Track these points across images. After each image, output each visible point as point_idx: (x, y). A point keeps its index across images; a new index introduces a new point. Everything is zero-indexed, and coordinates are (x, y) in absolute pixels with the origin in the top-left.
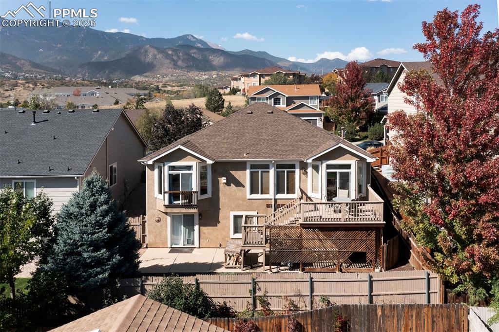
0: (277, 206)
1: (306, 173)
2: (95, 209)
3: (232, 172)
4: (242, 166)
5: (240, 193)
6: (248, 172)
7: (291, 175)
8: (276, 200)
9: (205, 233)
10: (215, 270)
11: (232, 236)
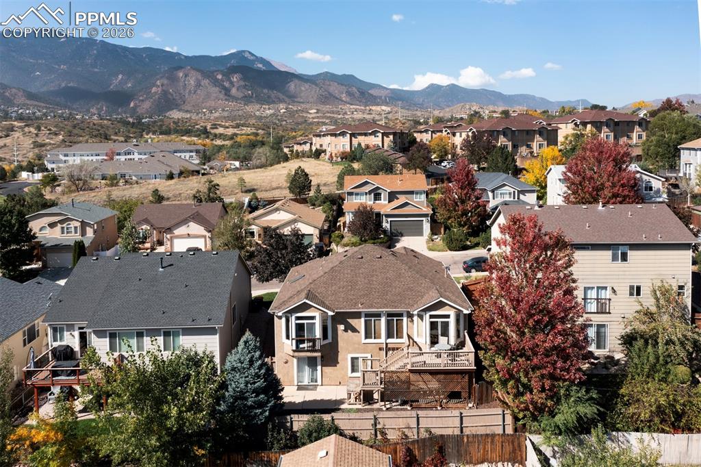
0: (388, 349)
1: (412, 321)
2: (253, 364)
3: (349, 320)
4: (357, 315)
5: (356, 339)
6: (363, 320)
7: (399, 322)
8: (387, 344)
9: (326, 373)
10: (339, 406)
11: (350, 374)
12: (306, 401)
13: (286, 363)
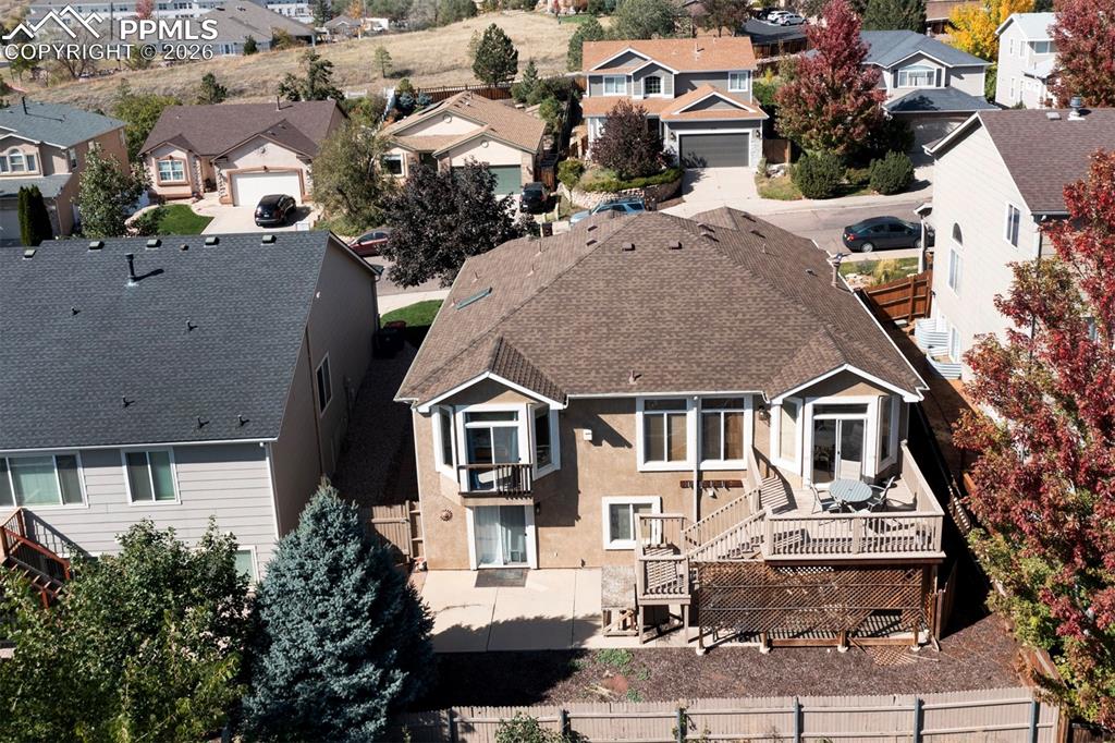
0: (702, 484)
1: (767, 417)
3: (602, 417)
4: (627, 406)
5: (622, 460)
6: (639, 416)
7: (734, 427)
8: (700, 473)
9: (549, 541)
11: (607, 543)
12: (496, 623)
13: (447, 518)
